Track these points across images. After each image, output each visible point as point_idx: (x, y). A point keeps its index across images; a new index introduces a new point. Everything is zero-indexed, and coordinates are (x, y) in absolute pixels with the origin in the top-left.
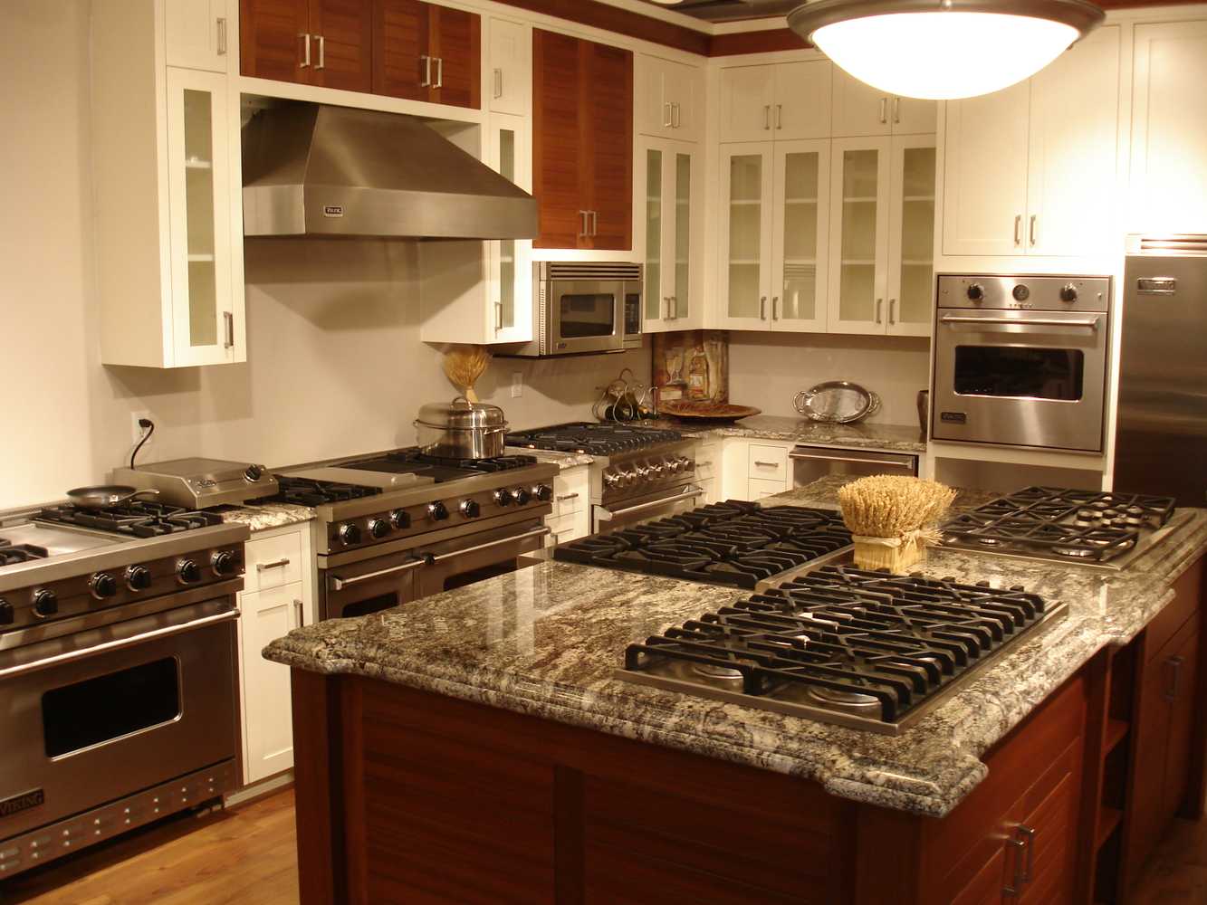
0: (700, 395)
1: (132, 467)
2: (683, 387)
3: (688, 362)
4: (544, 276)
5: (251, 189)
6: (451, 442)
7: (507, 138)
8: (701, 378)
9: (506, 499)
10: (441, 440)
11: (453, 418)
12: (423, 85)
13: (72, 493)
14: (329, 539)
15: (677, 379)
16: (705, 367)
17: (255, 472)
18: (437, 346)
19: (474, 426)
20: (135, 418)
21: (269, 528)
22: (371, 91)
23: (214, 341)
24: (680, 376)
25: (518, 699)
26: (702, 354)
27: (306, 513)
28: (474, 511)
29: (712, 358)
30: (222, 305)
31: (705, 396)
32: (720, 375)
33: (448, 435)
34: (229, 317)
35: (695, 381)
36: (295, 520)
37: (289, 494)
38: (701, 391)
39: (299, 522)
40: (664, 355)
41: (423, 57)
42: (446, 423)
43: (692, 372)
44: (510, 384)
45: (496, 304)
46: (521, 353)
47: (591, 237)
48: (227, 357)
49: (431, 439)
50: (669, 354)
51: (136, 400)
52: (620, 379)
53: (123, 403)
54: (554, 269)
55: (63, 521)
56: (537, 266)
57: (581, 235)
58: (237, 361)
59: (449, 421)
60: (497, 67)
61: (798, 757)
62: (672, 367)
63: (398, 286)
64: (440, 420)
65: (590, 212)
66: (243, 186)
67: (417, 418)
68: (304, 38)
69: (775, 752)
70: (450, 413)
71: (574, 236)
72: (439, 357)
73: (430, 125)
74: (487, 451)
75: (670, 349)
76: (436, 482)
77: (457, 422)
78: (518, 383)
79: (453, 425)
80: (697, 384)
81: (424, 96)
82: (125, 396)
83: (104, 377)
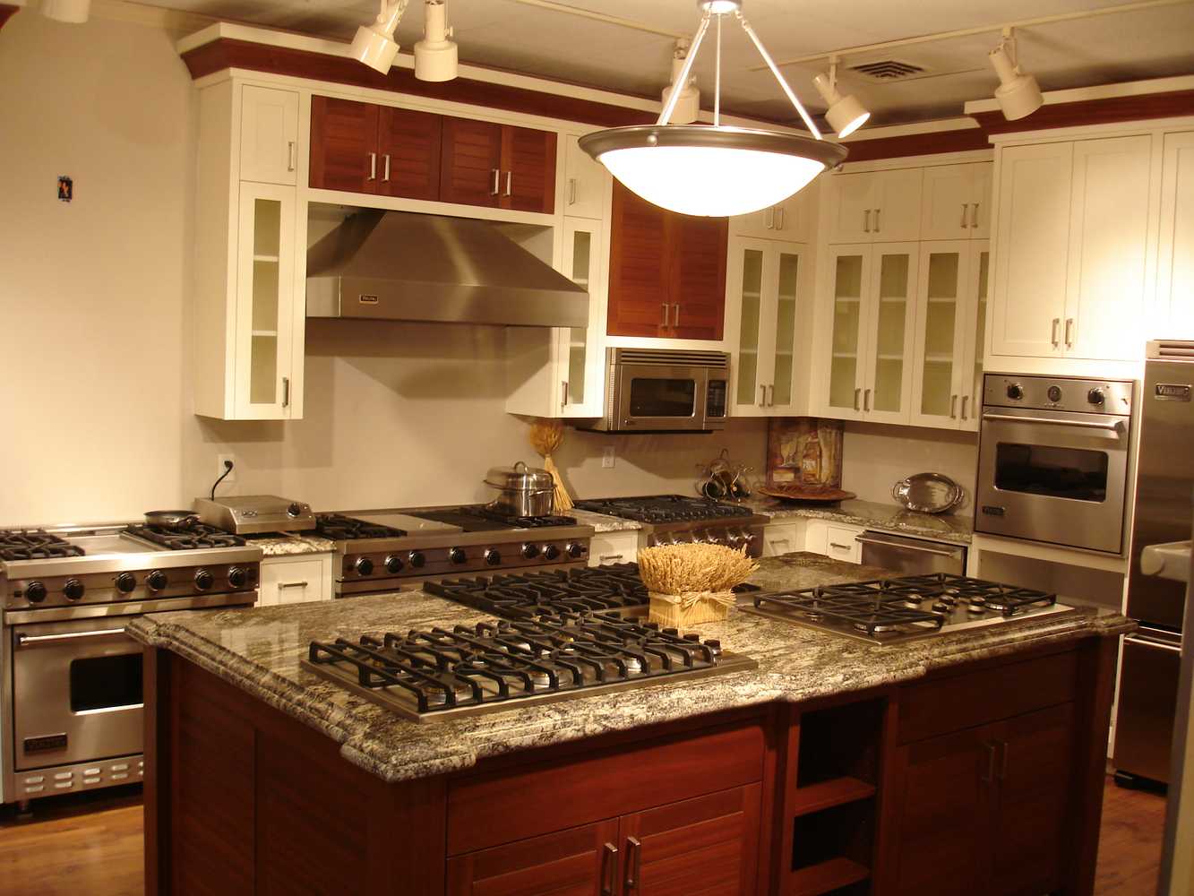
0: (812, 479)
1: (213, 499)
2: (796, 470)
3: (801, 448)
4: (614, 361)
5: (314, 279)
6: (508, 502)
7: (582, 240)
8: (814, 463)
9: (533, 551)
10: (499, 498)
11: (510, 480)
12: (493, 194)
13: (147, 514)
14: (343, 569)
15: (791, 462)
16: (818, 453)
17: (296, 509)
18: (524, 418)
19: (524, 488)
20: (221, 459)
21: (288, 554)
22: (439, 199)
23: (273, 401)
24: (793, 460)
25: (232, 673)
26: (816, 440)
27: (328, 545)
28: (495, 559)
29: (826, 445)
30: (281, 374)
31: (816, 480)
32: (832, 461)
33: (505, 494)
34: (287, 382)
35: (808, 465)
36: (314, 550)
37: (328, 530)
38: (814, 475)
39: (318, 552)
40: (779, 440)
41: (494, 170)
42: (505, 484)
43: (805, 457)
44: (602, 456)
45: (563, 383)
46: (594, 428)
47: (674, 328)
48: (284, 413)
49: (491, 498)
50: (784, 438)
51: (223, 445)
52: (721, 458)
53: (211, 446)
54: (623, 355)
55: (137, 535)
56: (609, 350)
57: (663, 325)
58: (294, 417)
59: (508, 483)
60: (572, 177)
61: (346, 730)
62: (786, 451)
63: (484, 365)
64: (500, 481)
65: (673, 305)
66: (307, 276)
67: (485, 479)
68: (371, 157)
69: (337, 725)
70: (510, 475)
71: (656, 326)
72: (525, 428)
73: (500, 228)
74: (535, 511)
75: (784, 434)
76: (465, 531)
77: (515, 483)
78: (609, 454)
79: (510, 486)
80: (809, 468)
81: (495, 202)
82: (213, 440)
83: (196, 425)
